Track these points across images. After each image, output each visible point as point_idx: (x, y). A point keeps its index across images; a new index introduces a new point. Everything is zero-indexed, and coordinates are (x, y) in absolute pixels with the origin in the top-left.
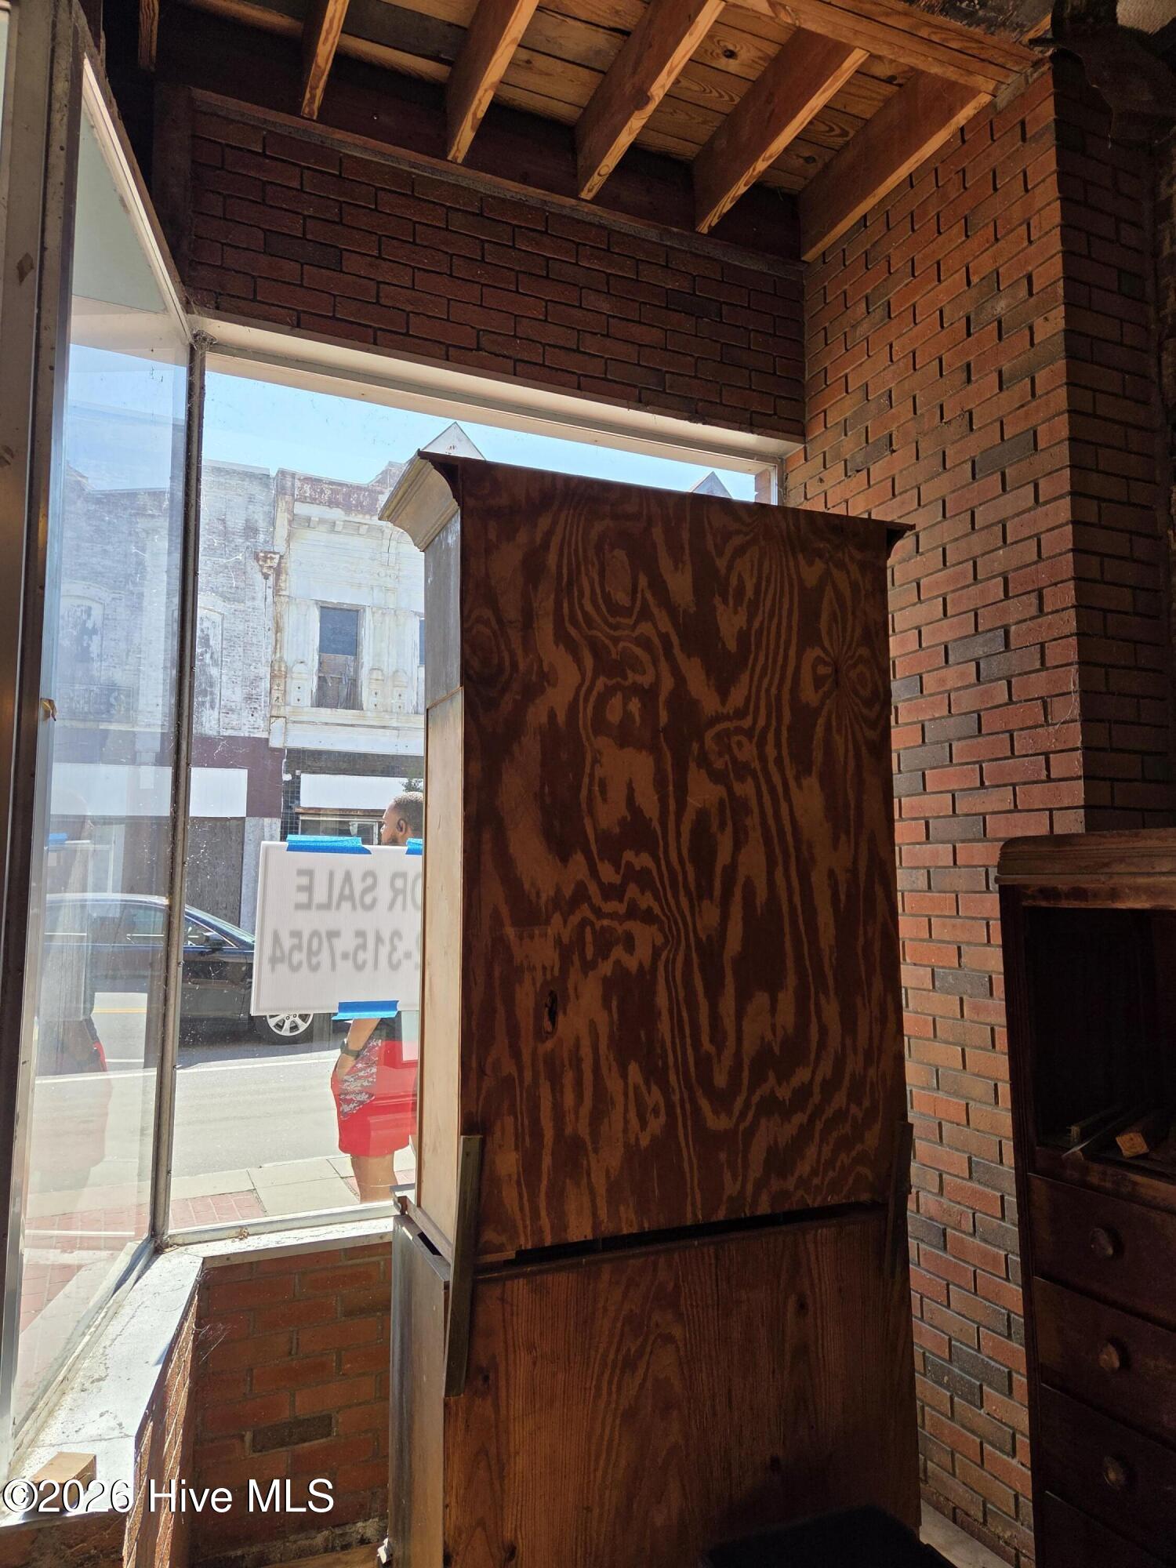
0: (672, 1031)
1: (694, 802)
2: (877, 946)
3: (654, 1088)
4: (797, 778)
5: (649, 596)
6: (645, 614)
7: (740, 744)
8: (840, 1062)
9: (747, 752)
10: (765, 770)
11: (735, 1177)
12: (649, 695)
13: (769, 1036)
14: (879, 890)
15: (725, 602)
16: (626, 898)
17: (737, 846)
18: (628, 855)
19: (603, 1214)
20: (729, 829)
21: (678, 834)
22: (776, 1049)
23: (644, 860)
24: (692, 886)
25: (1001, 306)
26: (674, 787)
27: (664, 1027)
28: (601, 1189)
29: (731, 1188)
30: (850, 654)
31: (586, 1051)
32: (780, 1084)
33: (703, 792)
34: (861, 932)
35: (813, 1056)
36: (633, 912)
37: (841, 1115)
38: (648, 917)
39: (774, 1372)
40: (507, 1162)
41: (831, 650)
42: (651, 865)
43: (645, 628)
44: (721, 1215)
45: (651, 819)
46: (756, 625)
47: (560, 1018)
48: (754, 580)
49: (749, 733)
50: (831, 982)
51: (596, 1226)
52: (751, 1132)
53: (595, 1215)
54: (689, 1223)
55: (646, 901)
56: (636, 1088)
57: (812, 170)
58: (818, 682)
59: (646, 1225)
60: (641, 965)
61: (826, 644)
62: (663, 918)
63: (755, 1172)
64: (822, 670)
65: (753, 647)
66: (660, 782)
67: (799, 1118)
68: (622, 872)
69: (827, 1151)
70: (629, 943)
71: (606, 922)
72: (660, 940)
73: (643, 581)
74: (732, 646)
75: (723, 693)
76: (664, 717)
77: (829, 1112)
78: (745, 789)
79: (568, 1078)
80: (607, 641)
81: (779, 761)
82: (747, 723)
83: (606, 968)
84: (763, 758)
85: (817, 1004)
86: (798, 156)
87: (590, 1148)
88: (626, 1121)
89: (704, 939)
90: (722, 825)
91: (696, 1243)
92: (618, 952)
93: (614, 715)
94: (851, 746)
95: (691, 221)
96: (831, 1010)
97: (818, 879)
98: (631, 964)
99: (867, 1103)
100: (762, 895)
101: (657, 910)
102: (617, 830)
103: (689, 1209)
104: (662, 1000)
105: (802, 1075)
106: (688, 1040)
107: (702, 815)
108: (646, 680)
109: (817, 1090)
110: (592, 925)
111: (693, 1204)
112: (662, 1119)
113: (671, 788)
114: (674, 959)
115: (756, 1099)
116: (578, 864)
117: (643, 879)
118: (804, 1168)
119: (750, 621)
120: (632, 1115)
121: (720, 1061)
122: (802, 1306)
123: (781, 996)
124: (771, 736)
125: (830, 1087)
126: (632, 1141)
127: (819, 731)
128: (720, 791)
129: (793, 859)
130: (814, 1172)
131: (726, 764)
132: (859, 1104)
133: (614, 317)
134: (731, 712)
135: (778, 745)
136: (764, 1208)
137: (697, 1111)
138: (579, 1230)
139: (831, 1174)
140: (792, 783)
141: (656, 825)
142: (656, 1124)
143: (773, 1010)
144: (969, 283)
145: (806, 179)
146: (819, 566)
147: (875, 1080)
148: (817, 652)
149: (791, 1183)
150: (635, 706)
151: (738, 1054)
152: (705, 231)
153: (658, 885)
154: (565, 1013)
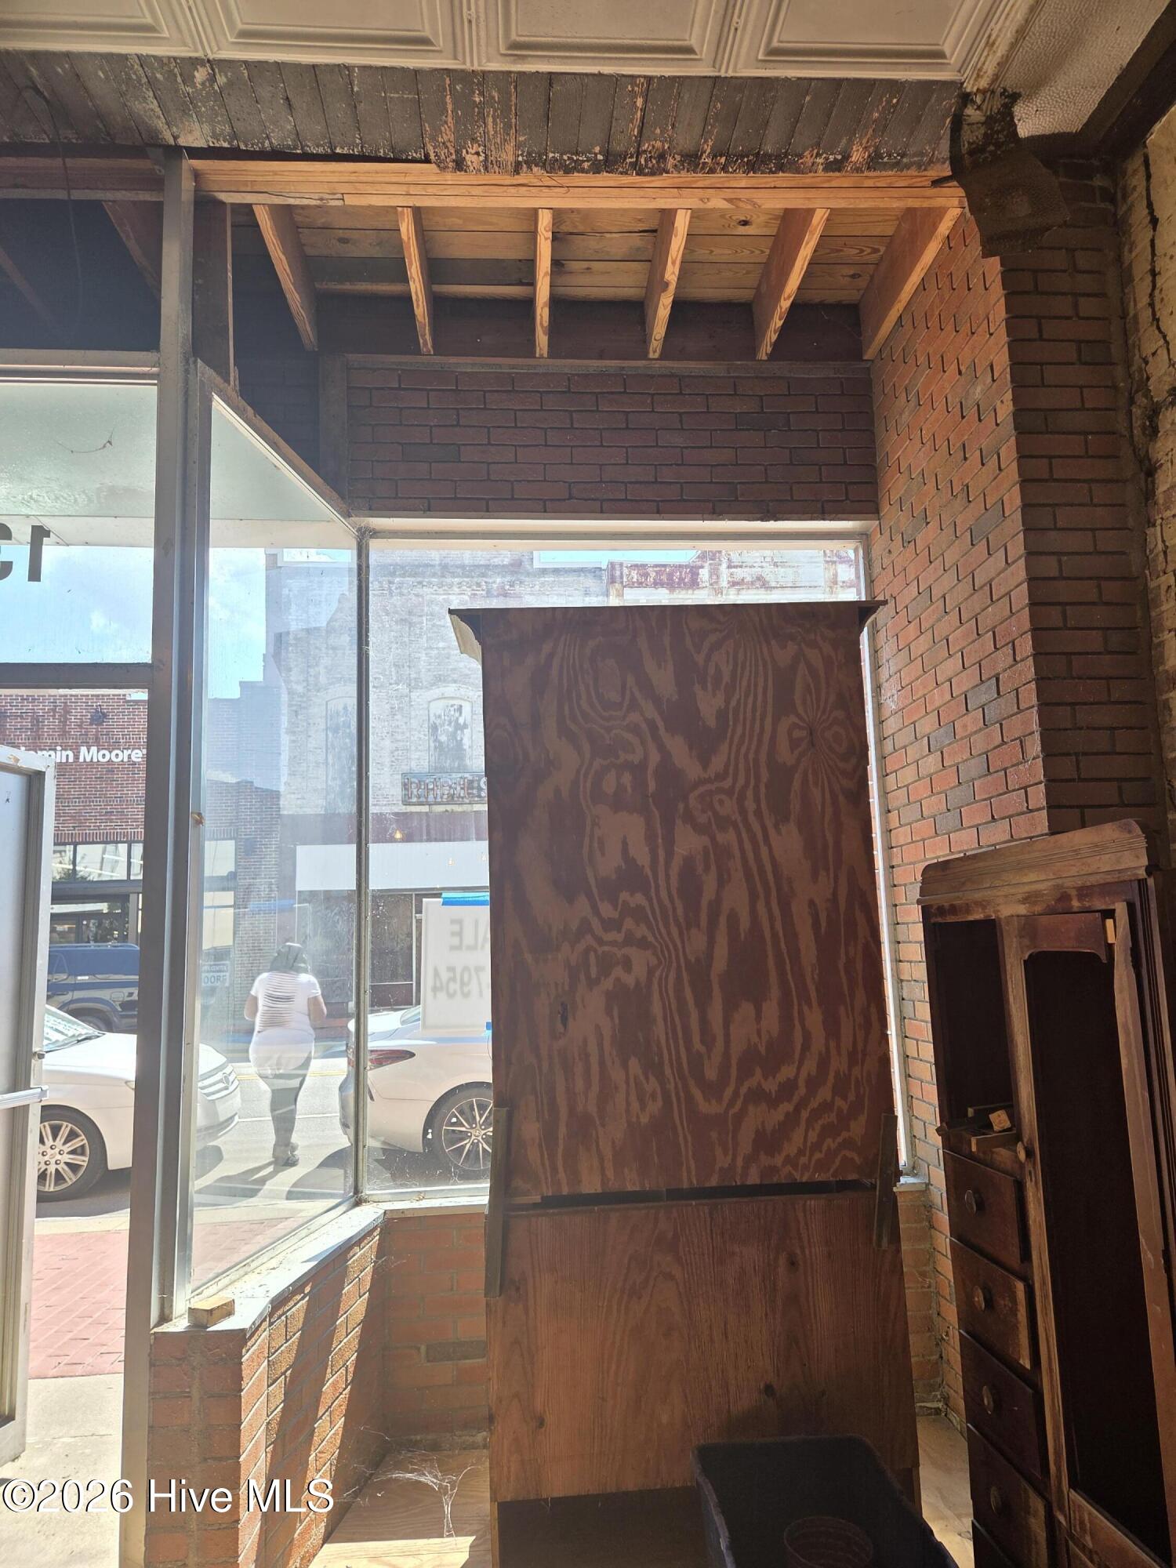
0: (667, 1034)
1: (681, 850)
2: (859, 966)
3: (652, 1079)
4: (776, 826)
5: (638, 695)
6: (634, 705)
7: (721, 802)
8: (824, 1063)
9: (728, 807)
10: (745, 820)
11: (726, 1154)
12: (639, 769)
13: (755, 1039)
14: (860, 917)
15: (704, 688)
16: (624, 930)
17: (722, 882)
18: (624, 896)
19: (610, 1174)
20: (713, 868)
21: (668, 876)
22: (763, 1050)
23: (639, 899)
24: (681, 920)
25: (978, 392)
26: (663, 839)
27: (660, 1030)
28: (608, 1153)
29: (722, 1161)
30: (824, 717)
31: (593, 1049)
32: (766, 1078)
33: (688, 842)
34: (843, 951)
35: (797, 1056)
36: (629, 941)
37: (826, 1106)
38: (643, 944)
39: (766, 1315)
40: (531, 1130)
41: (805, 717)
42: (645, 903)
43: (635, 717)
44: (714, 1182)
45: (643, 866)
46: (733, 703)
47: (570, 1020)
48: (731, 667)
49: (730, 792)
50: (813, 994)
51: (604, 1181)
52: (739, 1118)
53: (603, 1174)
54: (685, 1186)
55: (641, 931)
56: (636, 1078)
57: (862, 283)
58: (794, 744)
59: (647, 1186)
60: (638, 983)
61: (800, 710)
62: (656, 944)
63: (746, 1146)
64: (797, 734)
65: (731, 723)
66: (650, 838)
67: (787, 1107)
68: (619, 910)
69: (813, 1136)
70: (627, 964)
71: (606, 948)
72: (654, 961)
73: (631, 680)
74: (712, 722)
75: (705, 764)
76: (652, 786)
77: (814, 1104)
78: (728, 837)
79: (579, 1069)
80: (602, 731)
81: (758, 813)
82: (727, 783)
83: (608, 984)
84: (743, 812)
85: (800, 1012)
86: (843, 276)
87: (598, 1123)
88: (628, 1104)
89: (693, 960)
90: (707, 869)
91: (694, 1203)
92: (618, 972)
93: (610, 784)
94: (828, 796)
95: (751, 351)
96: (814, 1018)
97: (800, 911)
98: (629, 980)
99: (852, 1097)
100: (745, 923)
101: (651, 939)
102: (614, 877)
103: (685, 1174)
104: (657, 1009)
105: (787, 1072)
106: (681, 1042)
107: (689, 860)
108: (636, 759)
109: (801, 1083)
110: (595, 951)
111: (689, 1172)
112: (660, 1103)
113: (660, 841)
114: (667, 976)
115: (743, 1090)
116: (583, 906)
117: (638, 914)
118: (790, 1149)
119: (727, 702)
120: (633, 1098)
121: (709, 1058)
122: (793, 1263)
123: (765, 1006)
124: (750, 793)
125: (813, 1084)
126: (634, 1120)
127: (796, 784)
128: (705, 840)
129: (774, 893)
130: (801, 1152)
131: (709, 819)
132: (845, 1098)
133: (686, 448)
134: (713, 777)
135: (757, 800)
136: (754, 1178)
137: (690, 1098)
138: (591, 1185)
139: (818, 1156)
140: (772, 832)
141: (648, 871)
142: (655, 1107)
143: (759, 1017)
144: (960, 373)
145: (858, 290)
146: (792, 648)
147: (860, 1077)
148: (793, 719)
149: (778, 1160)
150: (627, 779)
151: (726, 1055)
152: (765, 358)
153: (652, 919)
154: (574, 1019)
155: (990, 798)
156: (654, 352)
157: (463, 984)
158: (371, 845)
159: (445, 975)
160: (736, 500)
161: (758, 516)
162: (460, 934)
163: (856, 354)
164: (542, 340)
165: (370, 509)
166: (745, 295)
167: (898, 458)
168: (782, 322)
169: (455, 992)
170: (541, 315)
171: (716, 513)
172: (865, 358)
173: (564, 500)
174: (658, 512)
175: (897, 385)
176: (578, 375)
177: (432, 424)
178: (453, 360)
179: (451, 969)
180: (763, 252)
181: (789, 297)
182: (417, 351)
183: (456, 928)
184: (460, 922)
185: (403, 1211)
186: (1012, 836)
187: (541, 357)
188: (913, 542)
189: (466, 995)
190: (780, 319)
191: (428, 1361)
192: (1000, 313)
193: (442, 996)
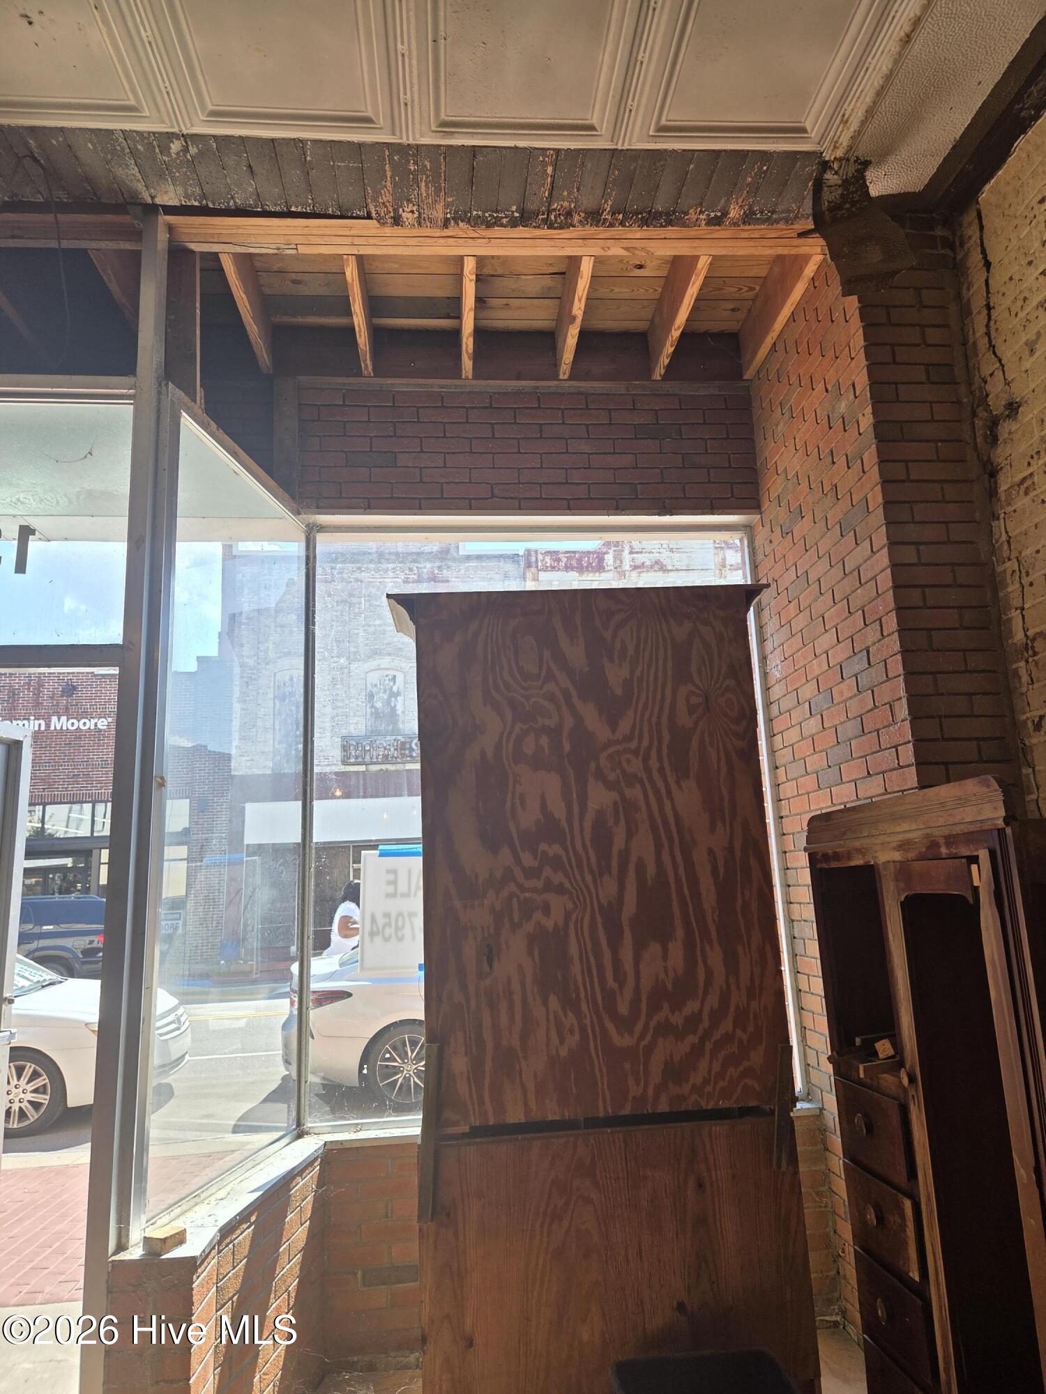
0: (583, 973)
1: (592, 806)
2: (754, 906)
3: (570, 1014)
4: (678, 783)
5: (552, 665)
6: (550, 677)
7: (628, 761)
8: (725, 998)
9: (635, 766)
10: (650, 779)
11: (638, 1084)
12: (554, 733)
13: (662, 976)
14: (754, 863)
15: (612, 661)
16: (543, 878)
17: (630, 835)
18: (543, 847)
19: (533, 1104)
20: (623, 822)
21: (582, 829)
22: (670, 987)
23: (556, 849)
24: (594, 867)
25: (842, 406)
26: (577, 795)
27: (576, 969)
28: (530, 1085)
29: (634, 1090)
30: (717, 686)
31: (516, 986)
32: (673, 1011)
33: (600, 797)
34: (739, 895)
35: (701, 991)
36: (548, 887)
37: (728, 1038)
38: (560, 890)
39: (677, 1234)
40: (459, 1064)
41: (700, 684)
42: (561, 852)
43: (550, 687)
44: (627, 1110)
45: (560, 820)
46: (638, 673)
47: (496, 964)
48: (635, 642)
49: (636, 752)
50: (714, 934)
51: (527, 1111)
52: (650, 1049)
53: (526, 1104)
54: (601, 1115)
55: (558, 878)
56: (555, 1013)
57: (741, 315)
58: (691, 710)
59: (567, 1114)
60: (556, 924)
61: (697, 681)
62: (574, 891)
63: (656, 1076)
64: (694, 700)
65: (636, 691)
66: (566, 794)
67: (692, 1039)
68: (539, 858)
69: (716, 1067)
70: (546, 910)
71: (527, 895)
72: (570, 906)
73: (547, 654)
74: (619, 691)
75: (613, 726)
76: (567, 747)
77: (717, 1035)
78: (634, 793)
79: (503, 1005)
80: (522, 699)
81: (661, 770)
82: (633, 745)
83: (529, 927)
84: (648, 769)
85: (703, 951)
86: (724, 310)
87: (521, 1056)
88: (548, 1038)
89: (606, 905)
90: (617, 821)
91: (609, 1130)
92: (538, 916)
93: (529, 748)
94: (722, 755)
95: (647, 372)
96: (715, 957)
97: (700, 857)
98: (549, 924)
99: (751, 1029)
100: (651, 870)
101: (567, 885)
102: (534, 829)
103: (601, 1105)
104: (574, 950)
105: (691, 1007)
106: (596, 980)
107: (600, 813)
108: (552, 723)
109: (705, 1017)
110: (518, 897)
111: (604, 1100)
112: (577, 1036)
113: (575, 796)
114: (582, 919)
115: (653, 1024)
116: (505, 853)
117: (556, 863)
118: (697, 1078)
119: (632, 672)
120: (553, 1033)
121: (621, 993)
122: (700, 1185)
123: (670, 945)
124: (654, 753)
125: (717, 1017)
126: (554, 1053)
127: (695, 744)
128: (614, 795)
129: (677, 842)
130: (706, 1082)
131: (618, 777)
132: (744, 1030)
133: (592, 454)
134: (621, 738)
135: (660, 759)
136: (663, 1107)
137: (604, 1031)
138: (515, 1115)
139: (721, 1084)
140: (673, 787)
141: (564, 824)
142: (573, 1040)
143: (665, 956)
144: (827, 391)
145: (738, 322)
146: (688, 625)
147: (758, 1010)
148: (690, 687)
149: (686, 1088)
150: (544, 741)
151: (637, 989)
152: (659, 378)
153: (568, 867)
154: (499, 960)
155: (865, 756)
156: (564, 374)
157: (397, 929)
158: (315, 803)
159: (381, 921)
160: (637, 498)
161: (655, 511)
162: (394, 883)
163: (738, 374)
164: (467, 364)
165: (318, 507)
166: (642, 326)
167: (776, 463)
168: (673, 348)
169: (390, 937)
170: (466, 343)
171: (619, 509)
172: (745, 378)
173: (487, 499)
174: (569, 508)
175: (773, 401)
176: (499, 393)
177: (372, 435)
178: (390, 381)
179: (387, 915)
180: (656, 290)
181: (679, 328)
182: (359, 374)
183: (391, 877)
184: (395, 872)
185: (341, 1142)
186: (886, 790)
187: (467, 378)
188: (790, 534)
189: (400, 939)
190: (671, 347)
191: (364, 1286)
192: (859, 341)
193: (378, 940)
